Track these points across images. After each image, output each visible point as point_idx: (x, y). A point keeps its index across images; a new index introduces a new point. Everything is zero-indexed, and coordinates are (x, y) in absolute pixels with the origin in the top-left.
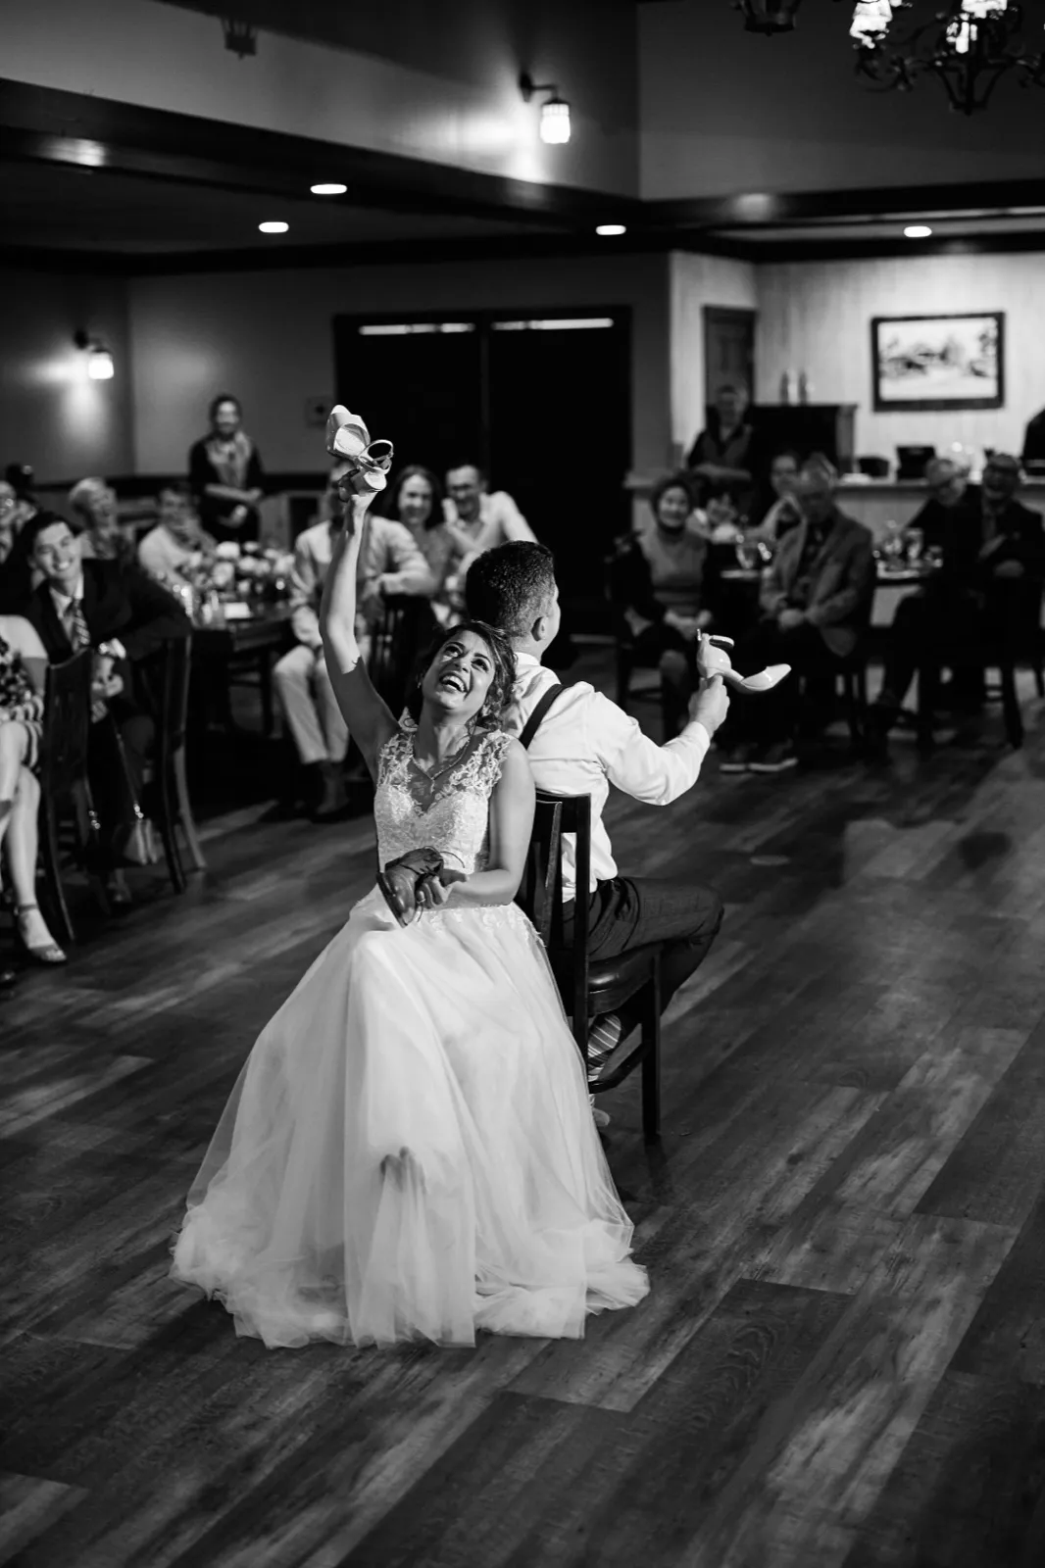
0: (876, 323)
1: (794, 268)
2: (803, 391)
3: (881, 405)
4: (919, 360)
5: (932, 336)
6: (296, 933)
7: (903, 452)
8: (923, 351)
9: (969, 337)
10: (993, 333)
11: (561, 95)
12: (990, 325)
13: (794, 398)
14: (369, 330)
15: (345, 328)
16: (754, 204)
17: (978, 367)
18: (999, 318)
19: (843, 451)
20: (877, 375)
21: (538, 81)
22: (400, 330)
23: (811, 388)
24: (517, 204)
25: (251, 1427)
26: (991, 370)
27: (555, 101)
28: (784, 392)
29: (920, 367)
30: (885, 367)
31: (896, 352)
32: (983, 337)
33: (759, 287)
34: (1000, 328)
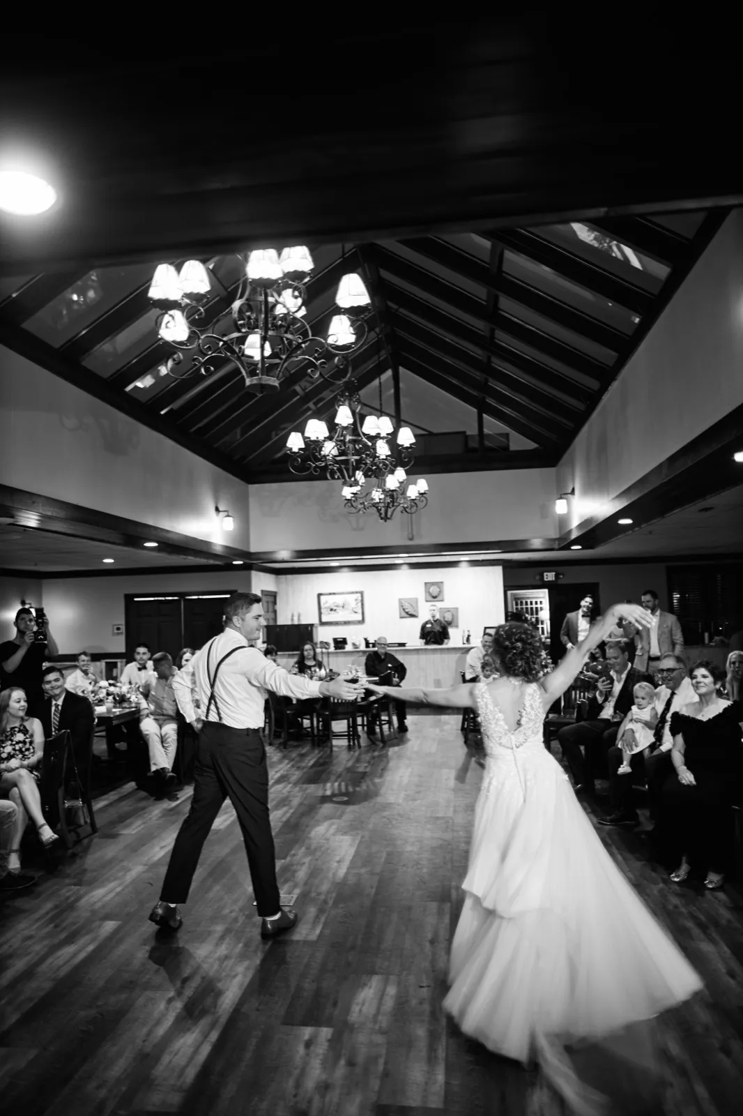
0: (319, 595)
1: (289, 577)
2: (299, 620)
3: (322, 624)
4: (335, 608)
5: (339, 600)
6: (162, 848)
7: (335, 640)
8: (336, 604)
9: (352, 600)
10: (360, 598)
11: (230, 514)
12: (359, 595)
13: (296, 622)
14: (136, 599)
15: (129, 598)
16: (284, 554)
17: (356, 610)
18: (362, 593)
19: (315, 640)
20: (320, 614)
21: (221, 509)
22: (152, 599)
23: (302, 618)
24: (214, 552)
25: (99, 1087)
26: (360, 611)
27: (228, 516)
28: (292, 620)
29: (335, 610)
30: (323, 611)
31: (327, 605)
32: (356, 600)
33: (278, 583)
34: (362, 596)
